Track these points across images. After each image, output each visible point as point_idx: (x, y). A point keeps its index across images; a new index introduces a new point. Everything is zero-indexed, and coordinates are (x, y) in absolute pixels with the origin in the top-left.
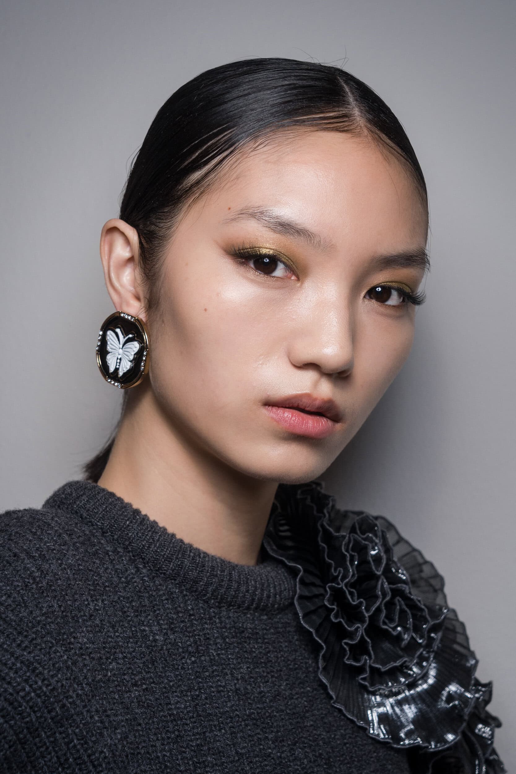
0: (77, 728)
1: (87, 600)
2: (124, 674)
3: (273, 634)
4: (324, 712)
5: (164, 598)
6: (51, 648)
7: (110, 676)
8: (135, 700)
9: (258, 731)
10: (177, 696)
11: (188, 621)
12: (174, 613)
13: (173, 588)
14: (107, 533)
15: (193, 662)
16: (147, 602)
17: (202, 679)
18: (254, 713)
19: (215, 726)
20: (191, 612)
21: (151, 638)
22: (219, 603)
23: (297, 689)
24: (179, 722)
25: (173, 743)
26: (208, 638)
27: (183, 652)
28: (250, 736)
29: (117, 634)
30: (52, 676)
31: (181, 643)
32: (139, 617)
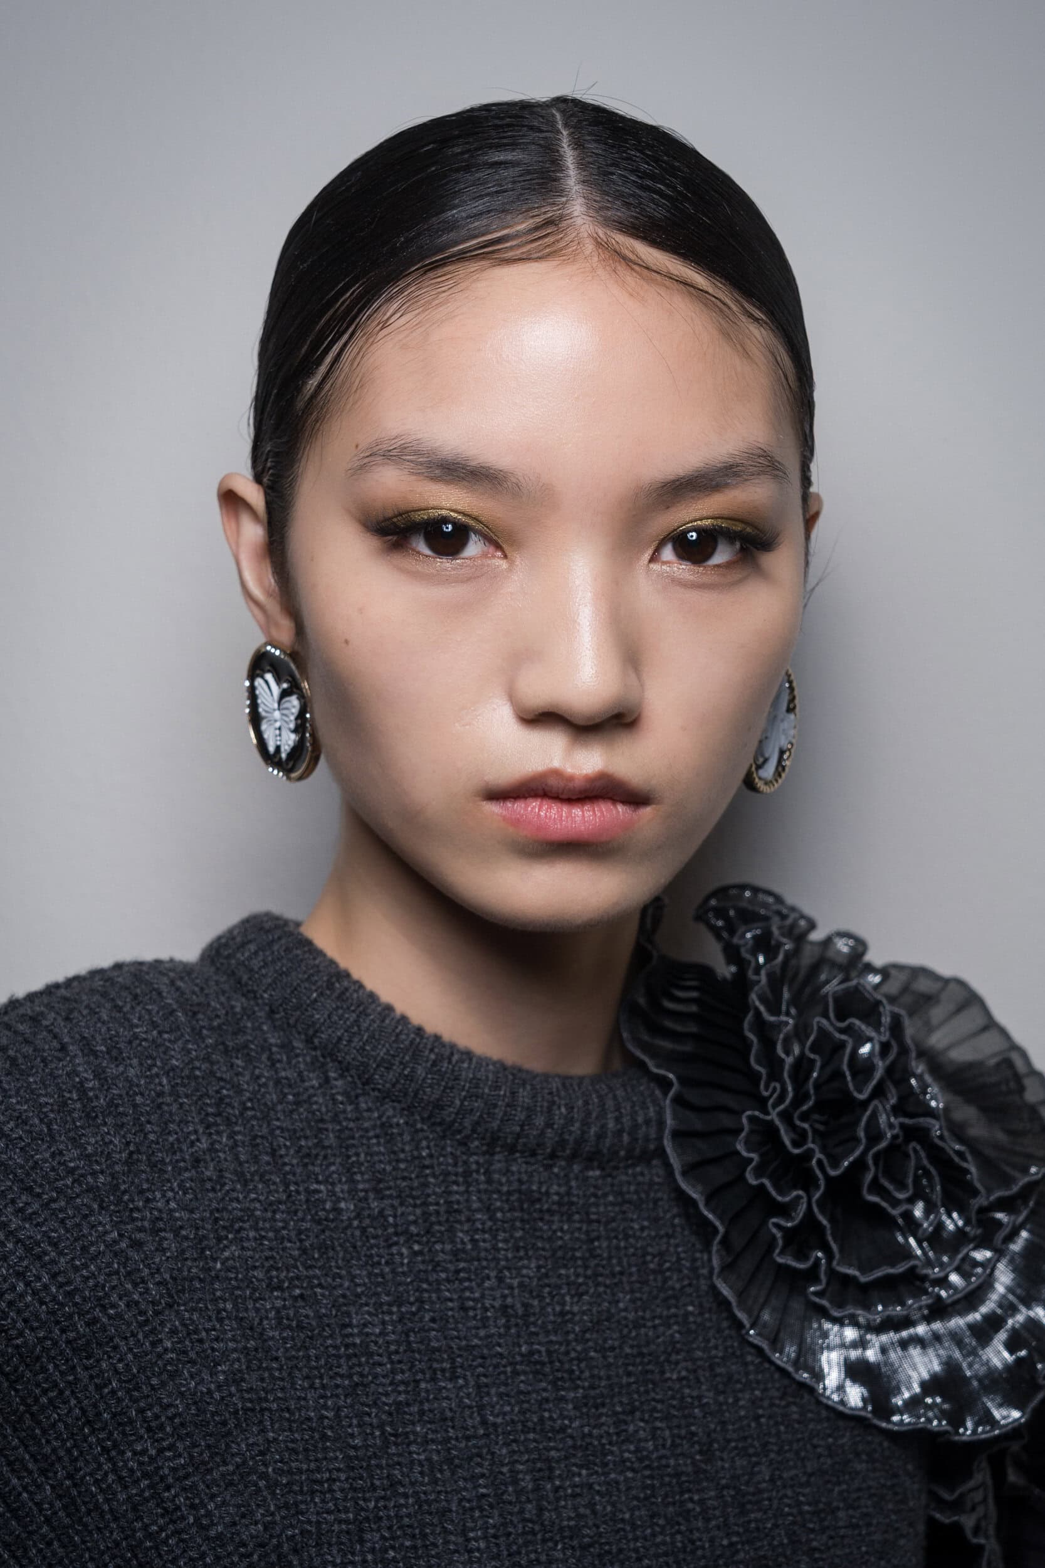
0: (120, 1360)
1: (196, 1132)
2: (255, 1268)
3: (612, 1204)
4: (720, 1354)
5: (371, 1134)
6: (85, 1217)
7: (220, 1270)
8: (272, 1314)
9: (544, 1385)
10: (369, 1313)
11: (417, 1177)
12: (390, 1162)
13: (394, 1116)
14: (278, 1013)
15: (416, 1254)
16: (331, 1139)
17: (430, 1284)
18: (539, 1352)
19: (443, 1370)
20: (427, 1162)
21: (328, 1206)
22: (488, 1145)
23: (659, 1310)
24: (363, 1359)
25: (346, 1396)
26: (456, 1211)
27: (396, 1234)
28: (521, 1392)
29: (253, 1196)
30: (76, 1269)
31: (395, 1216)
32: (310, 1167)
